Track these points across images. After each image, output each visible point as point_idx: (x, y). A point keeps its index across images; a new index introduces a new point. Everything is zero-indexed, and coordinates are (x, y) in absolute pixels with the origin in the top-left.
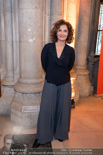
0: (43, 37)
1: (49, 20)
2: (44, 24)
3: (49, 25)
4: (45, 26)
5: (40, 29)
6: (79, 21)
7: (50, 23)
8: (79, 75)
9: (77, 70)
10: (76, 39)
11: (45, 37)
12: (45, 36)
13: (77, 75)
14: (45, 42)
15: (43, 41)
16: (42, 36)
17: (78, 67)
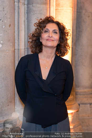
0: (16, 41)
1: (26, 12)
2: (16, 19)
3: (26, 21)
4: (18, 23)
5: (9, 28)
6: (77, 12)
7: (28, 17)
8: (82, 104)
9: (79, 95)
10: (74, 41)
11: (18, 41)
12: (18, 39)
13: (79, 105)
14: (18, 49)
15: (16, 47)
16: (13, 41)
17: (79, 90)
